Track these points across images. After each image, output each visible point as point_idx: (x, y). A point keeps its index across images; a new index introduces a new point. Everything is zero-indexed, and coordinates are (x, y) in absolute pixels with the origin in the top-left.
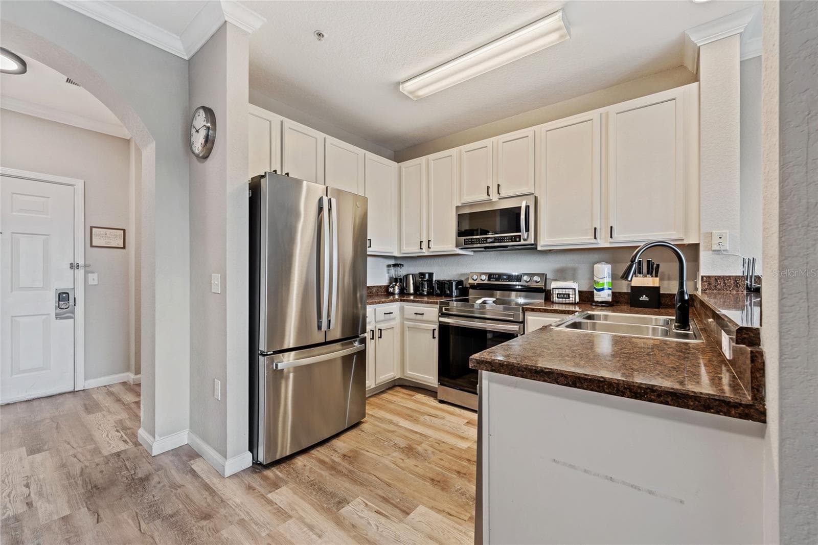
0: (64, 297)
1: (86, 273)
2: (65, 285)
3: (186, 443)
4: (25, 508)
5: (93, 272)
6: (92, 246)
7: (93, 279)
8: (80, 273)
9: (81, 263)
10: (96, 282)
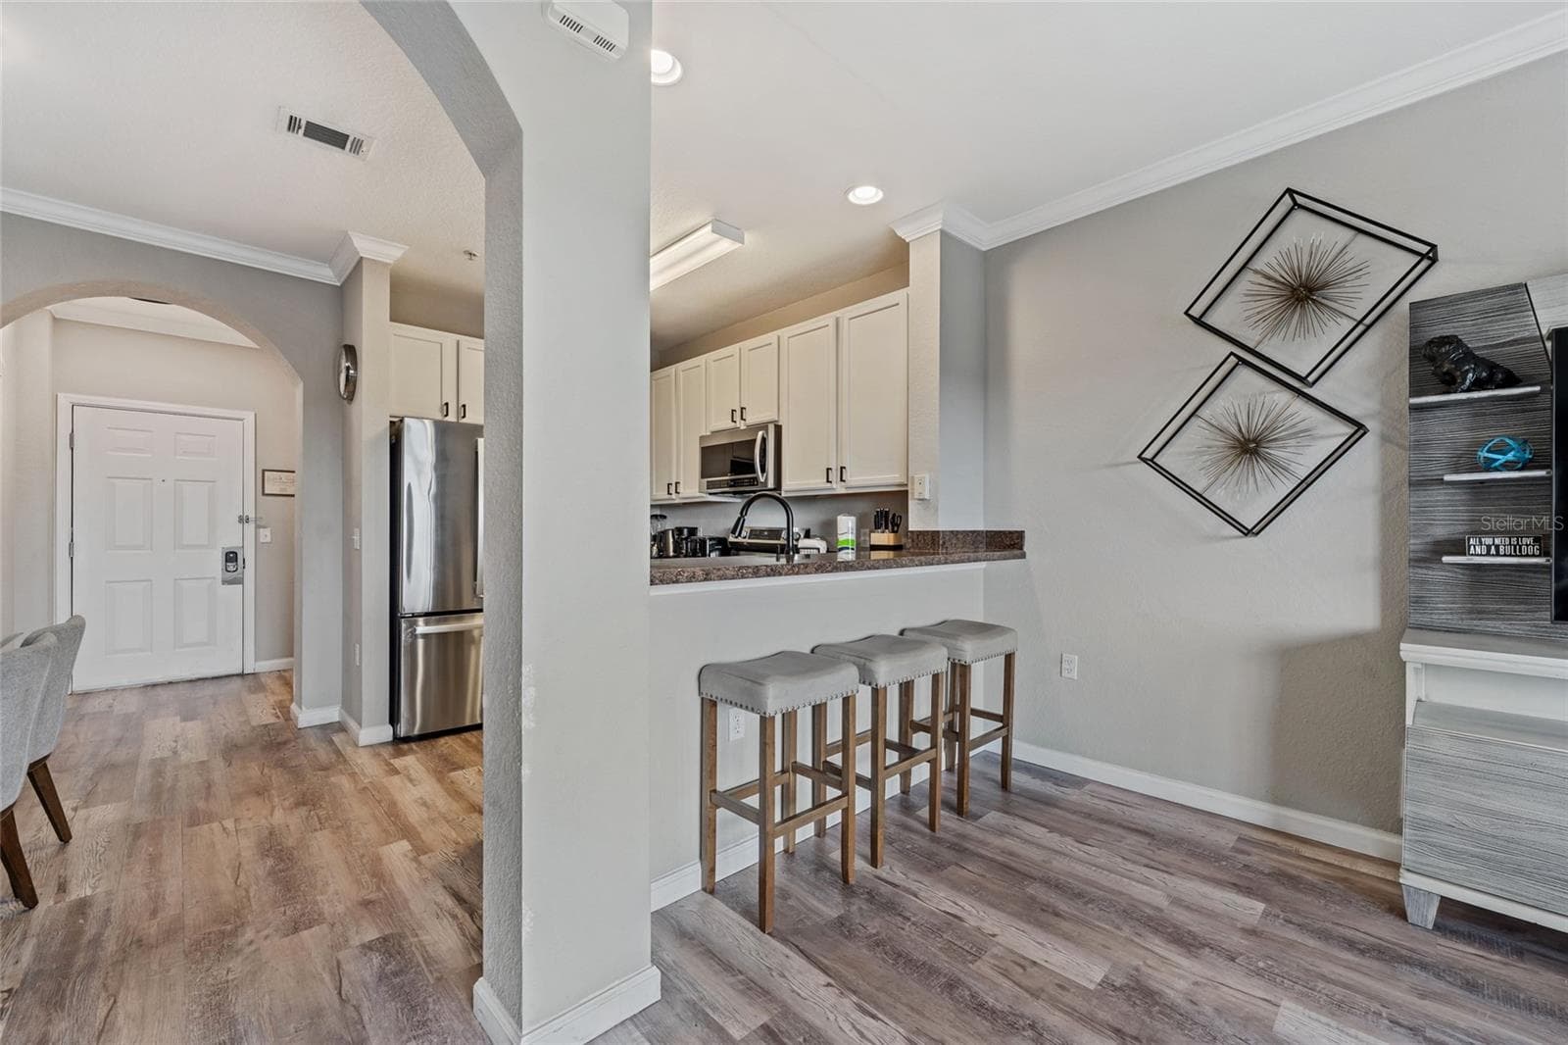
0: (231, 558)
1: (257, 527)
2: (232, 542)
3: (338, 720)
4: (170, 754)
5: (264, 527)
6: (264, 494)
7: (266, 535)
8: (250, 528)
9: (252, 516)
10: (268, 539)
